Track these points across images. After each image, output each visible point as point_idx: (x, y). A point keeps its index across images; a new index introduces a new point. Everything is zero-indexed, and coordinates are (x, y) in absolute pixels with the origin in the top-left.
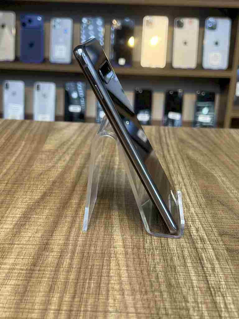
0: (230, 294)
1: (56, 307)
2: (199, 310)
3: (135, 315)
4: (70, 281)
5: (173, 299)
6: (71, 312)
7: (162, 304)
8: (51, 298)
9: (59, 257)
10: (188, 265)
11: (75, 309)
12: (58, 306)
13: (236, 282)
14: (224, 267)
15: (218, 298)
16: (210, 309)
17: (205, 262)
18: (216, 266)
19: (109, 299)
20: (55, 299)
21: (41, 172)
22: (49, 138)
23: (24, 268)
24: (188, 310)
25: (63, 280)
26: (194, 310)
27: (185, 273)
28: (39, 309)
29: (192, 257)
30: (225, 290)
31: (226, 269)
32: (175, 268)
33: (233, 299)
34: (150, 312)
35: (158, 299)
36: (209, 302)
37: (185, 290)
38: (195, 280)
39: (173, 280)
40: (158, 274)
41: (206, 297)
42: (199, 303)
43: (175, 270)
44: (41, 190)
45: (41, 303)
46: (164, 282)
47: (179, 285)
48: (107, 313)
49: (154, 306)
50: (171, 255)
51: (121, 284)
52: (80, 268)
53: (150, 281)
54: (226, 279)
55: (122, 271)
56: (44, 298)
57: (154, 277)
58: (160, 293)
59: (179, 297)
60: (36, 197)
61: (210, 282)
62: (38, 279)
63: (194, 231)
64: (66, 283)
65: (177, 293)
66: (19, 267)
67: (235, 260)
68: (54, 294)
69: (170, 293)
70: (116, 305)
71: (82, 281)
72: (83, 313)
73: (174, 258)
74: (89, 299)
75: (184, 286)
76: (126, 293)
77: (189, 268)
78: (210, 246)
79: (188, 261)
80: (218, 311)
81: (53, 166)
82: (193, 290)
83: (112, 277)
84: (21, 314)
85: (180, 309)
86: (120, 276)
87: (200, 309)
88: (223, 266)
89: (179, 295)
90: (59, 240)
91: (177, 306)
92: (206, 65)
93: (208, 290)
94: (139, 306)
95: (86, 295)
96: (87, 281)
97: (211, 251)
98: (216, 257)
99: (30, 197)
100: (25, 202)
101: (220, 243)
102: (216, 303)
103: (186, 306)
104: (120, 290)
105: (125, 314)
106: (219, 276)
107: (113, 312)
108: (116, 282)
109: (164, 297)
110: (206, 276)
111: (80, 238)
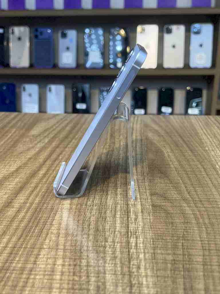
0: (143, 236)
1: (4, 245)
3: (62, 250)
4: (20, 228)
5: (96, 240)
6: (15, 249)
7: (86, 243)
8: (2, 239)
9: (17, 211)
10: (117, 216)
11: (18, 247)
12: (6, 245)
13: (151, 228)
15: (132, 239)
16: (123, 247)
17: (132, 214)
18: (139, 217)
19: (46, 240)
20: (5, 239)
22: (36, 126)
24: (105, 247)
25: (15, 227)
26: (110, 248)
27: (113, 222)
29: (122, 211)
30: (140, 234)
31: (146, 219)
32: (105, 219)
33: (144, 241)
34: (75, 248)
35: (84, 240)
36: (124, 242)
37: (107, 233)
38: (118, 227)
39: (101, 227)
40: (90, 222)
41: (123, 239)
42: (116, 242)
44: (18, 164)
46: (93, 228)
47: (105, 230)
48: (41, 249)
49: (80, 244)
50: (106, 209)
51: (59, 229)
52: (31, 219)
53: (83, 227)
54: (143, 226)
55: (63, 221)
57: (86, 225)
58: (87, 236)
59: (101, 238)
61: (129, 228)
64: (16, 229)
65: (101, 236)
67: (157, 213)
68: (5, 236)
69: (96, 235)
70: (50, 244)
71: (30, 228)
72: (23, 250)
74: (31, 240)
75: (109, 231)
76: (61, 236)
78: (140, 203)
79: (118, 214)
80: (129, 248)
82: (115, 234)
83: (54, 225)
85: (99, 246)
86: (60, 224)
87: (115, 247)
88: (145, 217)
90: (20, 200)
91: (98, 244)
92: (192, 65)
93: (127, 233)
94: (68, 244)
95: (29, 237)
96: (34, 228)
97: (139, 207)
98: (141, 211)
99: (7, 170)
100: (2, 173)
101: (149, 201)
102: (130, 242)
103: (105, 244)
104: (57, 234)
105: (55, 250)
106: (139, 224)
107: (46, 249)
108: (55, 229)
109: (89, 238)
110: (128, 224)
111: (38, 198)
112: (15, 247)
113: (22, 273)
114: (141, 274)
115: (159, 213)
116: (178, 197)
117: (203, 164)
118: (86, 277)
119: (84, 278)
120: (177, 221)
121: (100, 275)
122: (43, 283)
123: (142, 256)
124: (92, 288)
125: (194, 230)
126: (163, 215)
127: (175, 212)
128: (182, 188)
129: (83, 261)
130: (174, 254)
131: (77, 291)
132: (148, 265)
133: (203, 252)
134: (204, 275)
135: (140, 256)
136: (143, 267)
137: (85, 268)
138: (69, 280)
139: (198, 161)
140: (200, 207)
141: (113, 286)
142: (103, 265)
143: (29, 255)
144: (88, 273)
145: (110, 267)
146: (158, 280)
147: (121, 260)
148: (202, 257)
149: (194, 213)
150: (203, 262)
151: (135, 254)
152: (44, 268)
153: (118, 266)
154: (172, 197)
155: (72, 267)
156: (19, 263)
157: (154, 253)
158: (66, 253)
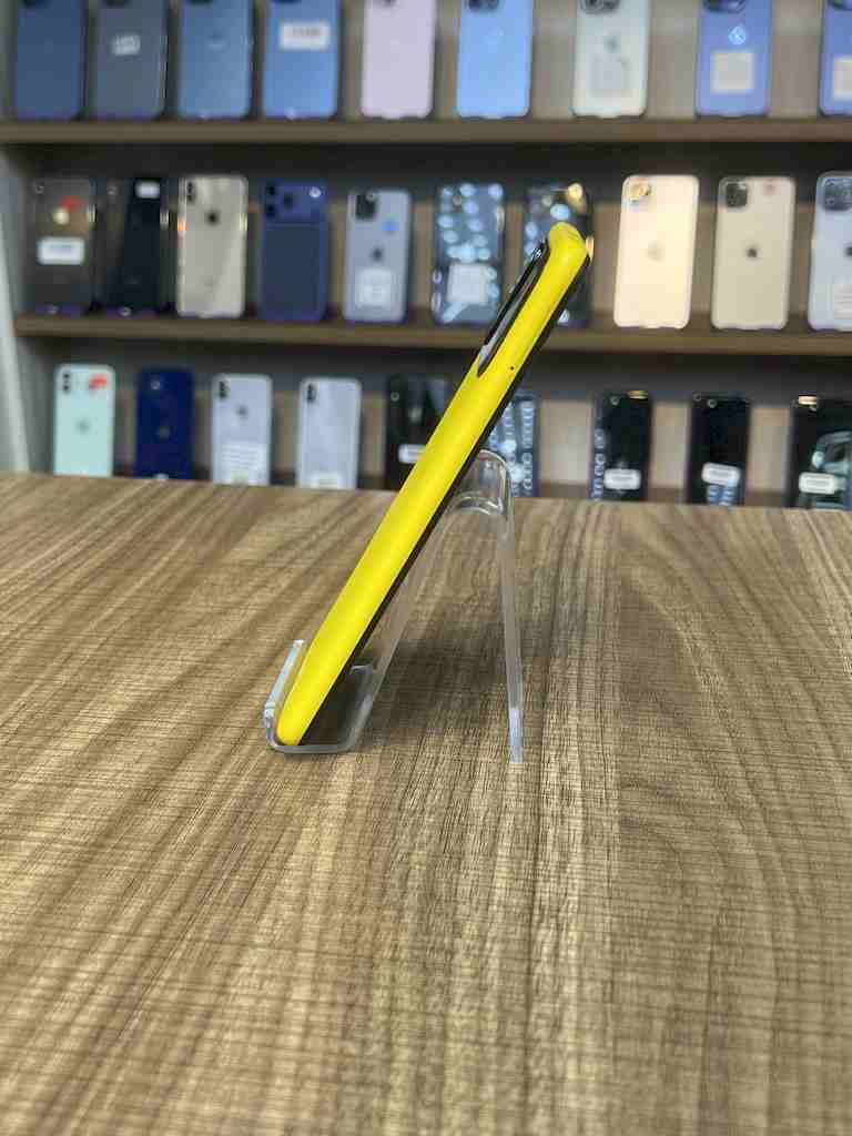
0: (581, 924)
2: (481, 956)
3: (313, 955)
4: (182, 874)
5: (424, 927)
6: (160, 941)
7: (391, 937)
8: (121, 909)
9: (175, 819)
10: (500, 853)
11: (171, 935)
12: (132, 926)
13: (610, 898)
14: (596, 861)
15: (543, 932)
16: (513, 955)
17: (550, 847)
18: (574, 860)
19: (263, 918)
20: (131, 911)
23: (82, 840)
24: (452, 953)
25: (164, 872)
26: (467, 955)
27: (483, 870)
28: (87, 931)
29: (518, 835)
30: (570, 915)
31: (598, 868)
32: (460, 860)
33: (582, 939)
34: (355, 951)
35: (387, 924)
36: (515, 940)
37: (464, 908)
38: (501, 888)
39: (444, 885)
40: (410, 868)
41: (512, 929)
42: (488, 939)
43: (461, 862)
44: (187, 660)
45: (94, 918)
46: (418, 889)
47: (456, 896)
48: (247, 948)
49: (370, 939)
50: (464, 827)
51: (306, 886)
52: (218, 847)
54: (585, 891)
55: (320, 858)
56: (104, 908)
57: (396, 876)
58: (396, 913)
59: (441, 924)
61: (538, 895)
62: (106, 866)
63: (553, 774)
64: (170, 879)
65: (441, 914)
66: (69, 838)
67: (634, 847)
68: (133, 899)
69: (424, 912)
70: (275, 932)
71: (212, 876)
72: (188, 945)
74: (214, 914)
75: (468, 901)
76: (311, 907)
77: (498, 859)
78: (580, 811)
79: (505, 844)
80: (529, 960)
82: (487, 910)
83: (289, 870)
84: (40, 937)
85: (432, 949)
86: (311, 868)
87: (485, 954)
88: (592, 860)
89: (445, 920)
90: (188, 781)
91: (428, 942)
92: (818, 319)
93: (527, 911)
94: (331, 937)
95: (208, 906)
96: (225, 877)
97: (577, 824)
98: (583, 839)
99: (151, 678)
100: (134, 690)
101: (611, 806)
102: (534, 942)
103: (452, 944)
104: (298, 901)
105: (290, 952)
106: (570, 881)
107: (263, 946)
108: (294, 883)
109: (402, 921)
110: (535, 881)
111: (243, 778)
112: (160, 937)
113: (179, 1022)
114: (561, 1046)
115: (642, 848)
116: (713, 799)
117: (812, 685)
118: (382, 1045)
119: (375, 1048)
120: (702, 879)
121: (429, 1043)
122: (244, 1055)
123: (570, 989)
124: (398, 1081)
125: (756, 911)
126: (654, 854)
127: (697, 848)
128: (729, 767)
129: (378, 993)
130: (680, 988)
131: (350, 1089)
132: (587, 1019)
133: (778, 986)
134: (772, 1065)
135: (566, 989)
136: (573, 1025)
137: (382, 1018)
138: (330, 1053)
139: (798, 674)
140: (786, 836)
141: (469, 1080)
142: (441, 1011)
143: (204, 965)
144: (389, 1032)
145: (462, 1018)
146: (616, 1071)
147: (500, 998)
148: (772, 1005)
149: (761, 853)
150: (773, 1019)
151: (548, 979)
152: (251, 1008)
153: (490, 1016)
154: (693, 797)
155: (340, 1011)
156: (172, 989)
157: (612, 983)
158: (324, 963)
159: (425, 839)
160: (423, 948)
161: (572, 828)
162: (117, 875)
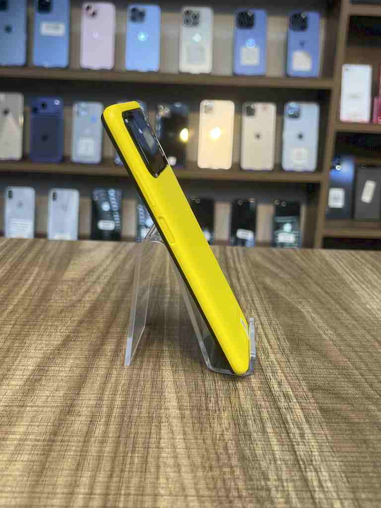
0: (326, 468)
1: (87, 490)
2: (283, 491)
3: (196, 498)
4: (105, 455)
5: (248, 476)
7: (233, 483)
8: (79, 478)
9: (89, 422)
10: (268, 431)
11: (113, 492)
12: (89, 489)
13: (334, 452)
14: (317, 432)
15: (309, 474)
16: (299, 489)
17: (292, 426)
18: (306, 432)
19: (159, 478)
20: (85, 479)
21: (61, 308)
22: (72, 262)
23: (41, 438)
24: (268, 490)
25: (95, 454)
26: (277, 491)
27: (265, 441)
28: (63, 494)
29: (273, 420)
30: (318, 463)
31: (320, 436)
32: (250, 436)
33: (330, 475)
34: (218, 493)
35: (228, 476)
36: (297, 480)
37: (264, 464)
38: (277, 451)
39: (248, 451)
40: (226, 443)
41: (293, 474)
42: (284, 481)
43: (251, 437)
44: (63, 332)
45: (65, 486)
46: (235, 454)
47: (257, 457)
48: (158, 497)
49: (222, 486)
50: (244, 417)
51: (176, 457)
52: (119, 437)
53: (216, 453)
54: (320, 449)
55: (177, 441)
56: (69, 479)
57: (221, 448)
58: (229, 469)
59: (256, 474)
60: (56, 343)
61: (298, 453)
62: (61, 453)
63: (276, 386)
64: (99, 458)
65: (253, 468)
66: (34, 437)
67: (332, 422)
68: (83, 472)
69: (245, 468)
70: (170, 486)
71: (122, 455)
72: (125, 498)
73: (248, 421)
74: (132, 478)
75: (264, 459)
76: (183, 469)
77: (269, 434)
78: (298, 405)
79: (269, 425)
80: (310, 490)
81: (79, 301)
82: (276, 463)
83: (163, 448)
84: (37, 500)
85: (258, 489)
86: (174, 447)
87: (286, 489)
88: (315, 431)
89: (257, 471)
90: (88, 400)
91: (254, 485)
92: (287, 165)
93: (296, 463)
94: (201, 486)
95: (127, 473)
96: (129, 455)
97: (299, 412)
98: (306, 420)
101: (311, 401)
102: (307, 480)
103: (266, 485)
104: (175, 466)
105: (183, 498)
106: (310, 444)
107: (166, 495)
108: (168, 456)
109: (235, 473)
110: (293, 445)
111: (118, 396)
112: (107, 495)
115: (336, 423)
116: (356, 394)
120: (372, 437)
126: (344, 426)
127: (362, 421)
128: (356, 377)
151: (325, 501)
154: (347, 394)
157: (357, 500)
158: (203, 502)
159: (227, 425)
160: (252, 489)
161: (298, 414)
162: (69, 458)
